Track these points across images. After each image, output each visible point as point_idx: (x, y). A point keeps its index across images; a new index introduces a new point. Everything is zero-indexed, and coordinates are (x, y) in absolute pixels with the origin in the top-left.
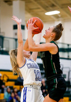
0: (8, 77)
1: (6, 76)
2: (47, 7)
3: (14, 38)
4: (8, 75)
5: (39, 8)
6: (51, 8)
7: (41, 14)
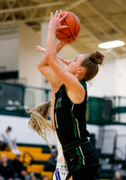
0: (32, 156)
1: (29, 154)
2: (102, 34)
3: (42, 89)
4: (32, 154)
5: (87, 36)
6: (108, 36)
7: (92, 46)
